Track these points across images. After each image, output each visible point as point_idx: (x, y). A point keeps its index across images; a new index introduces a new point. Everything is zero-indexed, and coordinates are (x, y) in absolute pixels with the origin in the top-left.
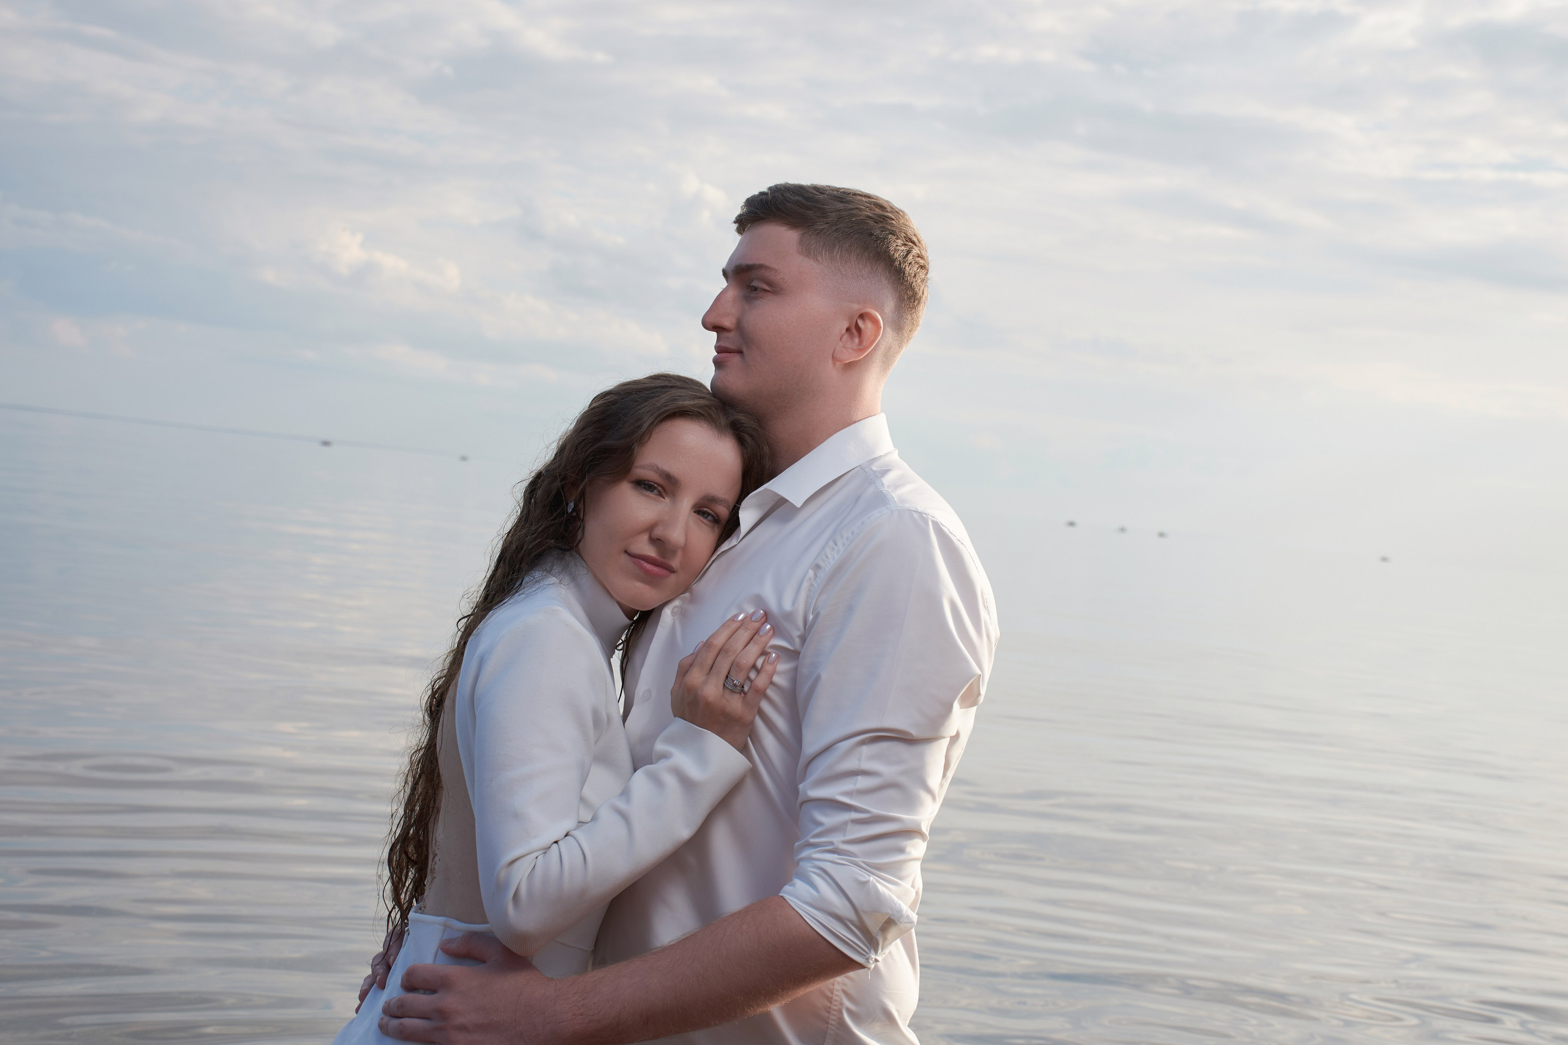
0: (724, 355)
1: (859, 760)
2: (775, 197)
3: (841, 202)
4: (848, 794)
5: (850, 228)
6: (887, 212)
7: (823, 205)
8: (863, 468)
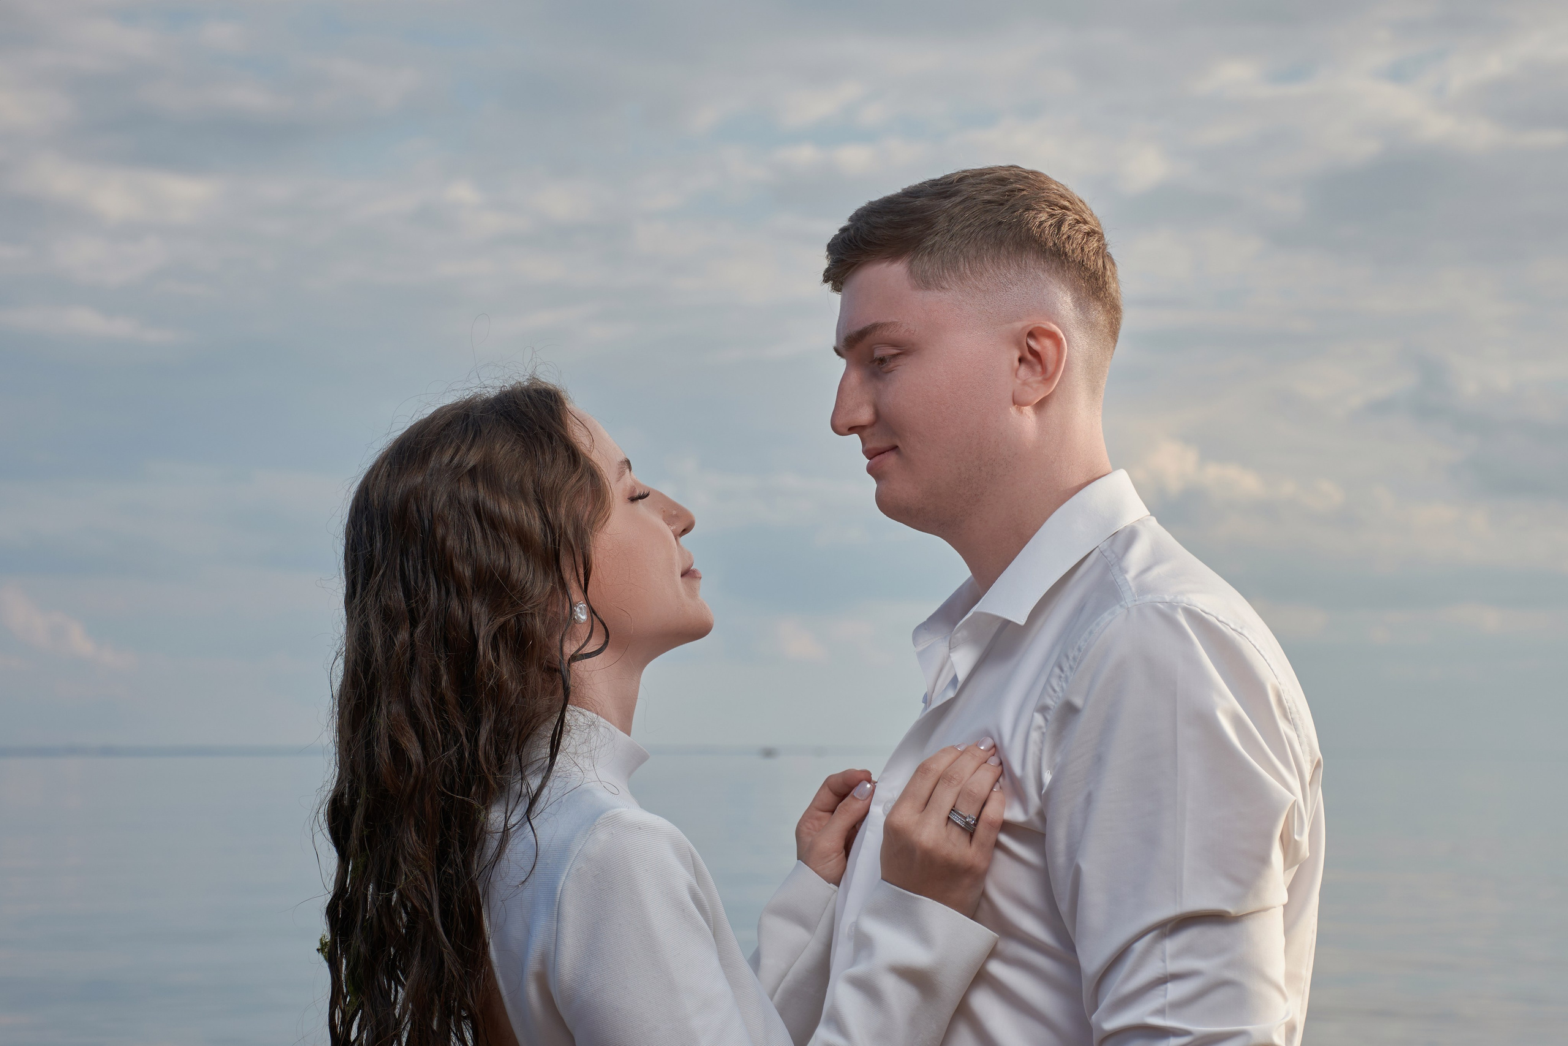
0: (877, 458)
1: (1164, 961)
2: (858, 229)
3: (945, 198)
4: (1160, 1012)
5: (967, 227)
6: (1012, 183)
7: (923, 212)
8: (1101, 550)
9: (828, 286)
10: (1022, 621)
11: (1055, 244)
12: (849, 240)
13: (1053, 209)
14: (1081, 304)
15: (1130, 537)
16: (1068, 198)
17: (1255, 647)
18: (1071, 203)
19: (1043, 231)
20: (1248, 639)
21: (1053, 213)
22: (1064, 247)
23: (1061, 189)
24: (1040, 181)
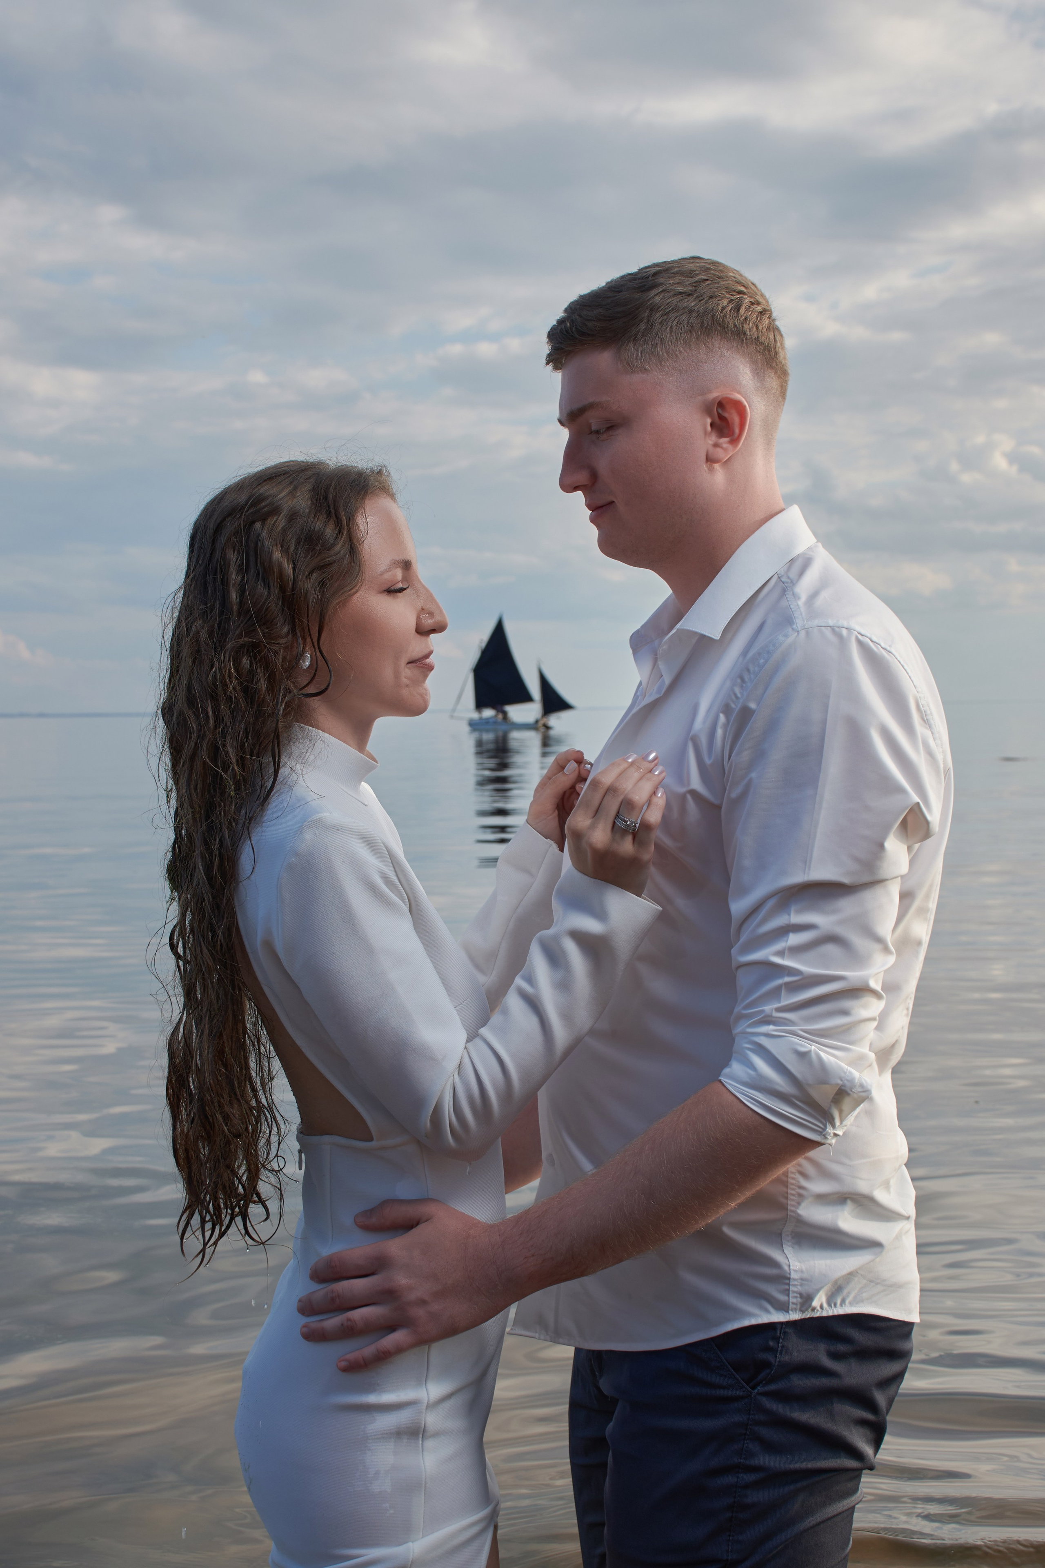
0: (598, 511)
1: (789, 915)
4: (781, 954)
6: (697, 275)
8: (780, 576)
9: (550, 367)
10: (716, 635)
11: (735, 325)
12: (566, 331)
13: (732, 295)
14: (758, 374)
15: (806, 562)
16: (743, 283)
17: (900, 663)
18: (746, 288)
19: (725, 316)
20: (895, 656)
21: (733, 298)
22: (743, 327)
23: (737, 276)
24: (721, 271)
